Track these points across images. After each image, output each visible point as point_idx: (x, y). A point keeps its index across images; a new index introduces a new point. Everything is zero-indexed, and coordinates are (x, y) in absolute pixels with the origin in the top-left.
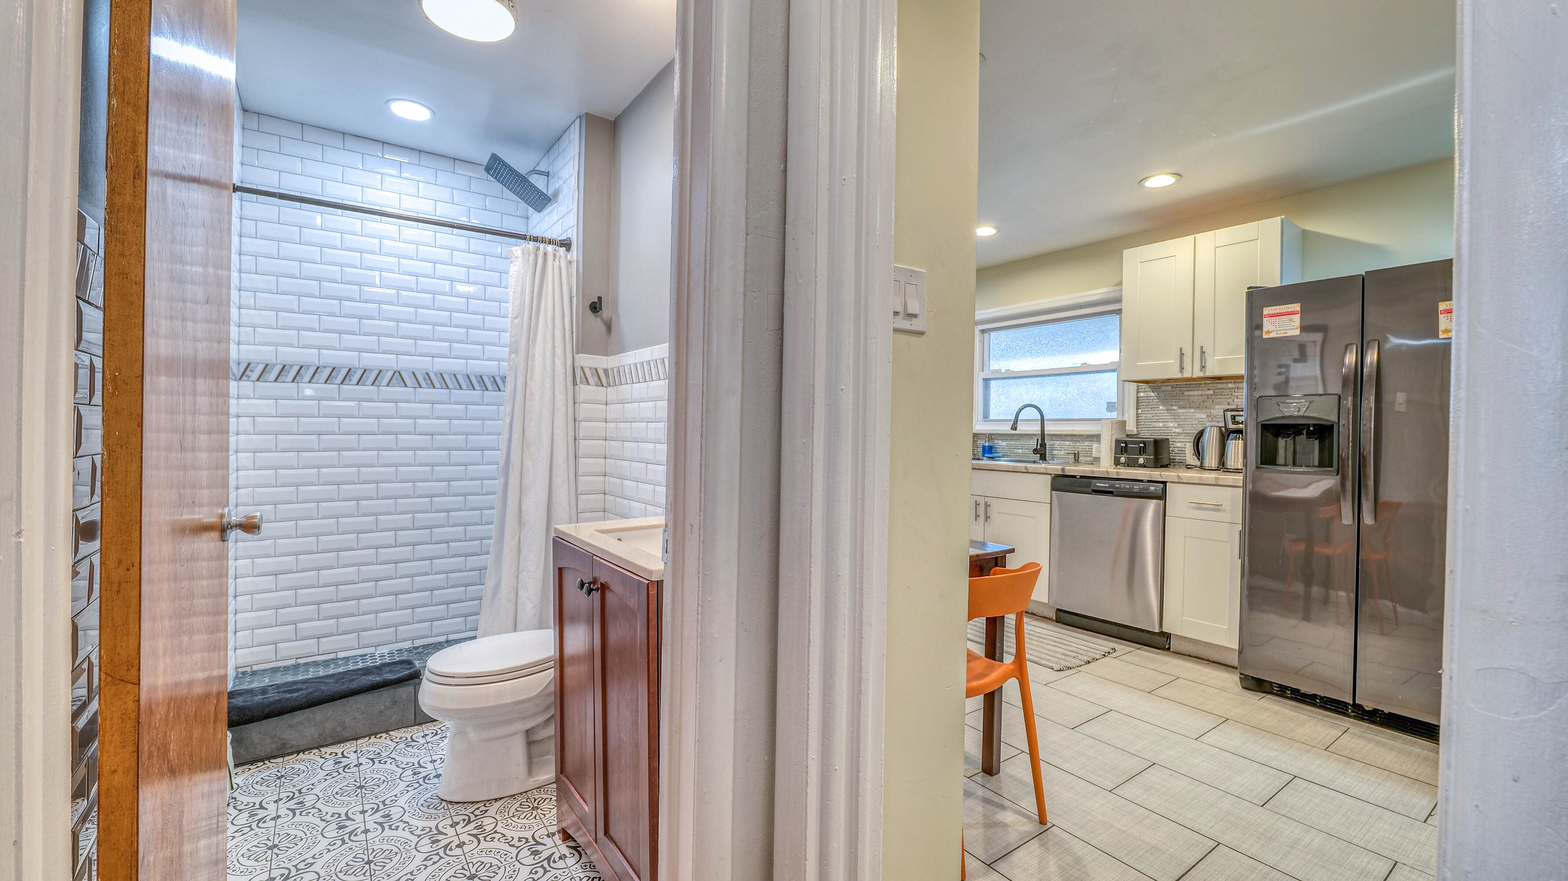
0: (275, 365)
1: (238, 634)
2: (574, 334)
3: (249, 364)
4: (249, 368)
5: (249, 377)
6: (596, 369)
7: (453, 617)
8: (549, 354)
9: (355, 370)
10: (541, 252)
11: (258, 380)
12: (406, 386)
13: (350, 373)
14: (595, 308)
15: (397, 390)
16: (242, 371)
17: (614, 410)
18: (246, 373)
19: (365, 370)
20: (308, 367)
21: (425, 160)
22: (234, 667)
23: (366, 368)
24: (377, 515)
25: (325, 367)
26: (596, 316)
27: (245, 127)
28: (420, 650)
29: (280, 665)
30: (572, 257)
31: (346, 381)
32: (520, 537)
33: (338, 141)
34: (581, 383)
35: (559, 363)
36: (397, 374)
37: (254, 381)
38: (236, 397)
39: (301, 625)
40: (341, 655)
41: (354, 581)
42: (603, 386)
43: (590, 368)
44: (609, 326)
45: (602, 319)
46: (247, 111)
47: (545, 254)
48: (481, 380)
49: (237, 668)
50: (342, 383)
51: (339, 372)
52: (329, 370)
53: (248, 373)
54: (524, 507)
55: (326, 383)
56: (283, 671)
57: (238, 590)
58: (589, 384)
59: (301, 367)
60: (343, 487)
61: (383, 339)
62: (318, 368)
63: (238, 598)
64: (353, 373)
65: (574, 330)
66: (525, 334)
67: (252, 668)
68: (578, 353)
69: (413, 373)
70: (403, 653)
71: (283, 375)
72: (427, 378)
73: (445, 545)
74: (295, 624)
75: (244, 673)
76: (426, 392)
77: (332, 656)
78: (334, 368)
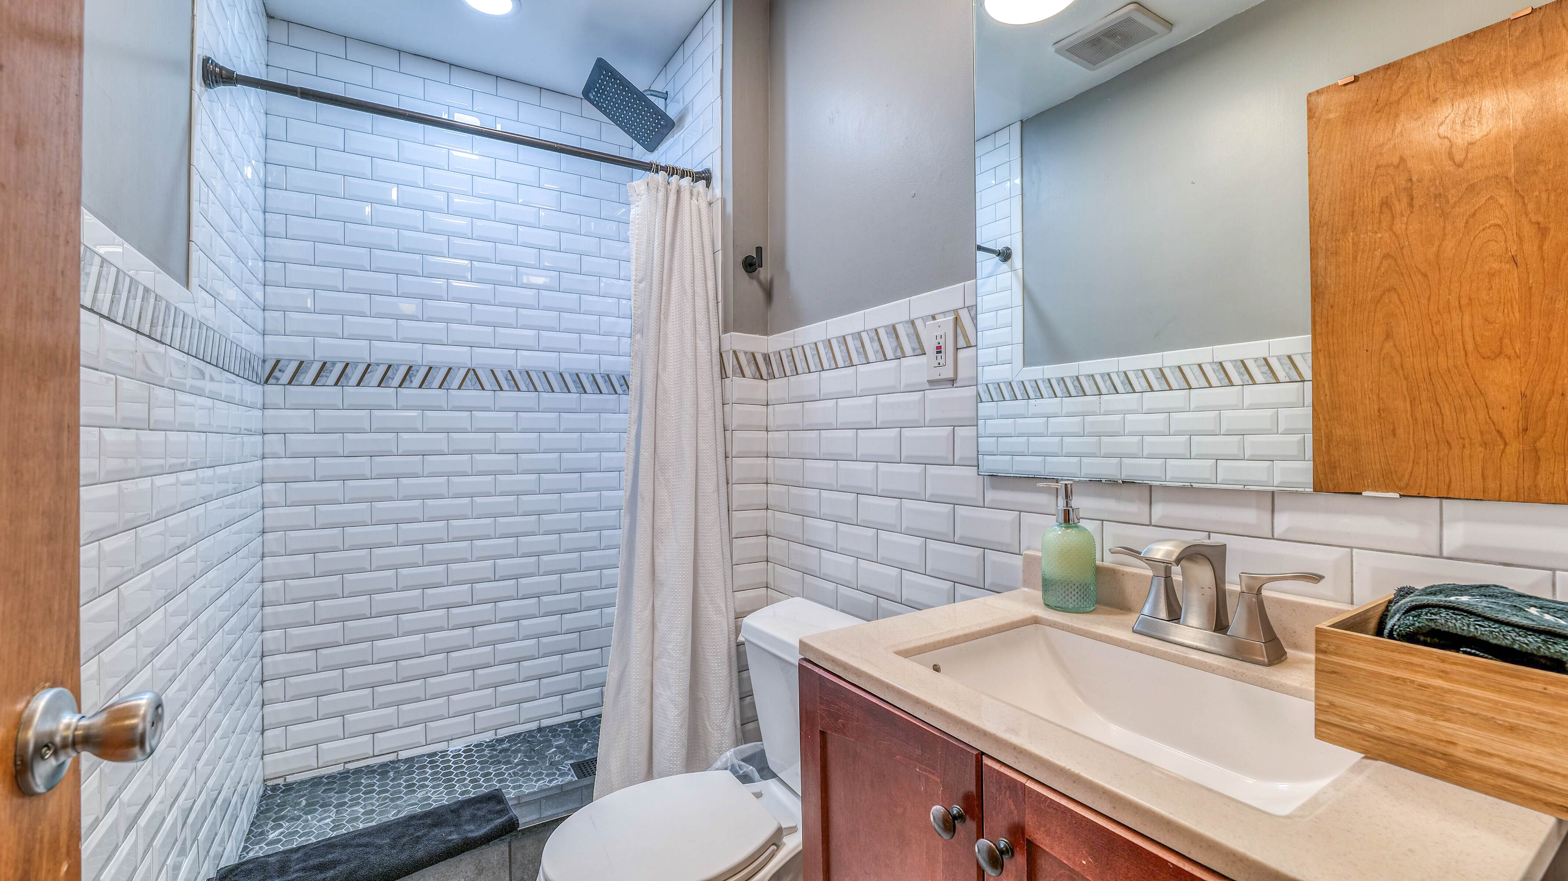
0: (312, 362)
1: (267, 733)
2: (720, 304)
3: (278, 362)
4: (278, 367)
5: (278, 379)
6: (753, 354)
7: (547, 696)
8: (688, 334)
9: (417, 368)
10: (673, 187)
11: (290, 383)
12: (483, 389)
13: (411, 372)
14: (751, 265)
15: (471, 395)
16: (268, 370)
17: (780, 414)
18: (274, 374)
19: (431, 368)
20: (356, 364)
21: (505, 89)
22: (262, 778)
23: (431, 364)
24: (447, 563)
25: (378, 365)
26: (752, 278)
27: (270, 39)
28: (506, 745)
29: (323, 773)
30: (713, 195)
31: (406, 384)
32: (653, 603)
33: (391, 61)
34: (734, 374)
35: (702, 346)
36: (471, 372)
37: (284, 385)
38: (260, 405)
39: (350, 717)
40: (404, 755)
41: (418, 653)
42: (762, 378)
43: (746, 353)
44: (768, 292)
45: (760, 283)
46: (273, 18)
47: (678, 192)
48: (578, 380)
49: (265, 781)
50: (400, 386)
51: (397, 370)
52: (382, 369)
53: (277, 373)
54: (659, 560)
55: (379, 386)
56: (328, 783)
57: (266, 674)
58: (744, 376)
59: (347, 364)
60: (403, 526)
61: (453, 326)
62: (369, 365)
63: (266, 684)
64: (414, 372)
65: (720, 299)
66: (654, 303)
67: (285, 780)
68: (726, 331)
69: (492, 371)
70: (484, 750)
71: (322, 376)
72: (509, 377)
73: (535, 600)
74: (343, 716)
75: (275, 788)
76: (508, 397)
77: (392, 757)
78: (390, 366)
